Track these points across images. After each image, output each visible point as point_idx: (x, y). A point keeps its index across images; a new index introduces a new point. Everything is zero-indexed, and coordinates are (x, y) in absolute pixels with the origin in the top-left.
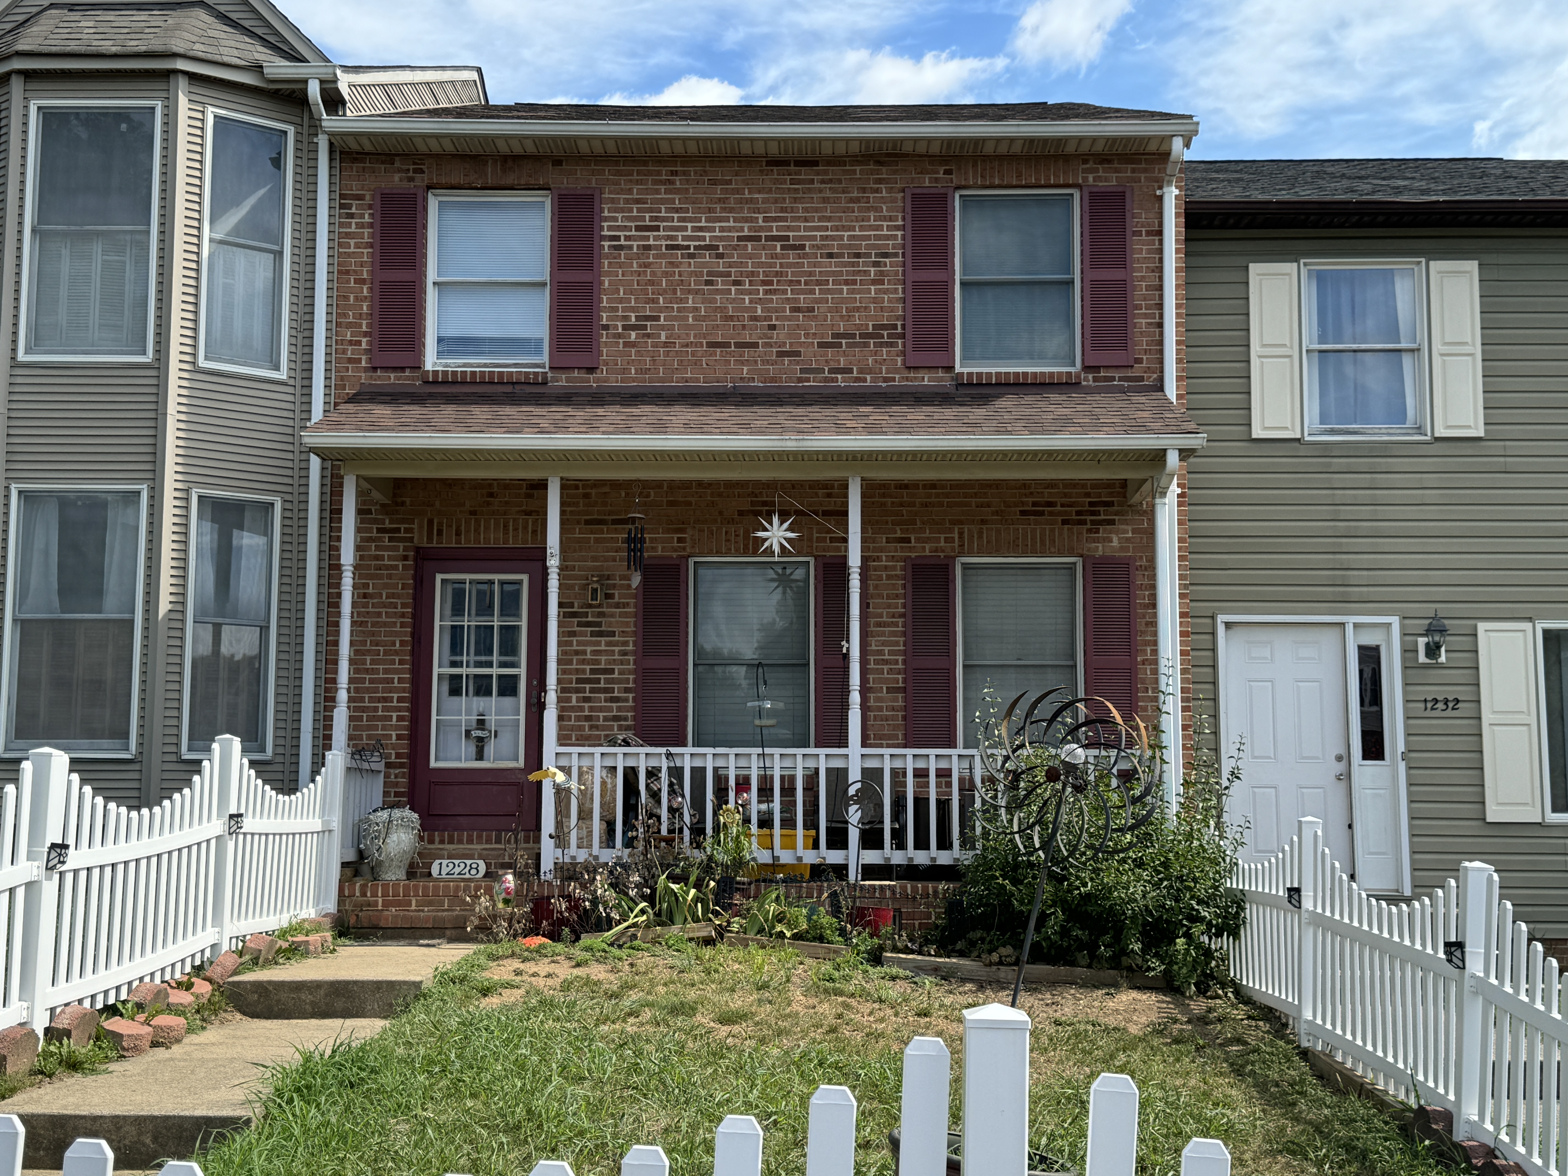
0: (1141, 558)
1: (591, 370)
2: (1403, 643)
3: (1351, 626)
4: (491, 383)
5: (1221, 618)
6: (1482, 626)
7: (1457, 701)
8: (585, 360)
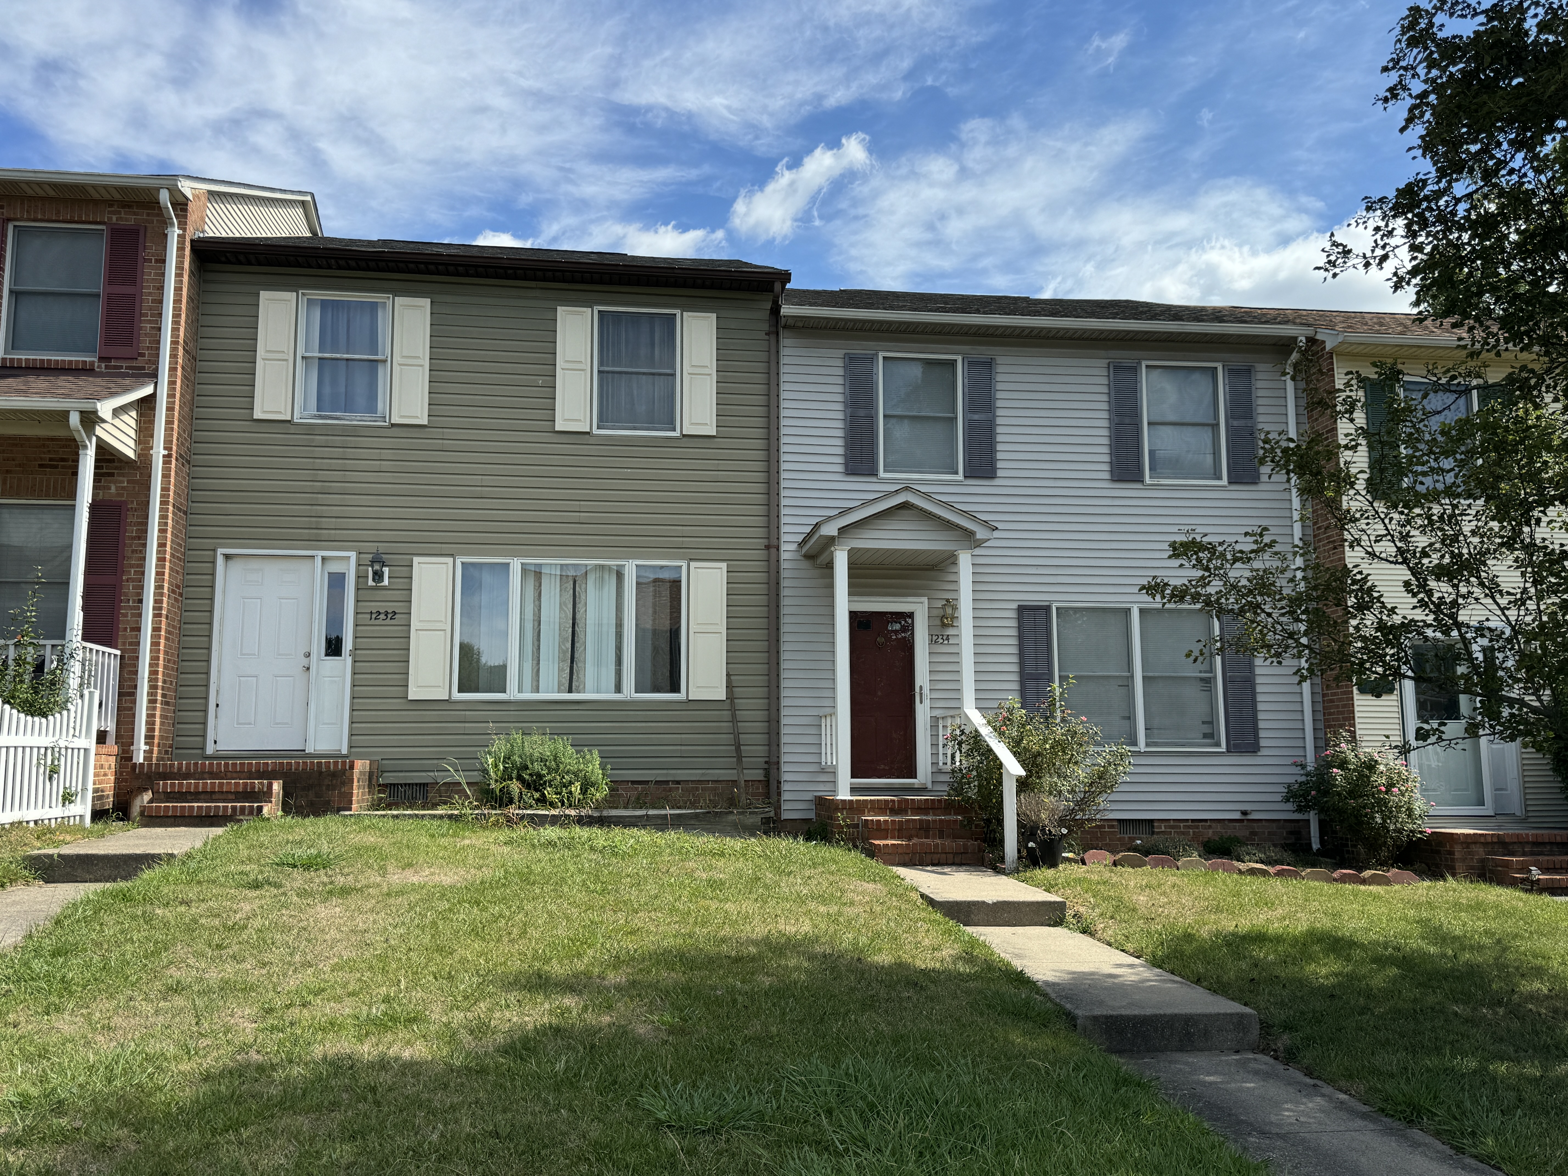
0: (132, 502)
2: (357, 571)
3: (320, 558)
5: (220, 551)
6: (416, 560)
7: (395, 613)
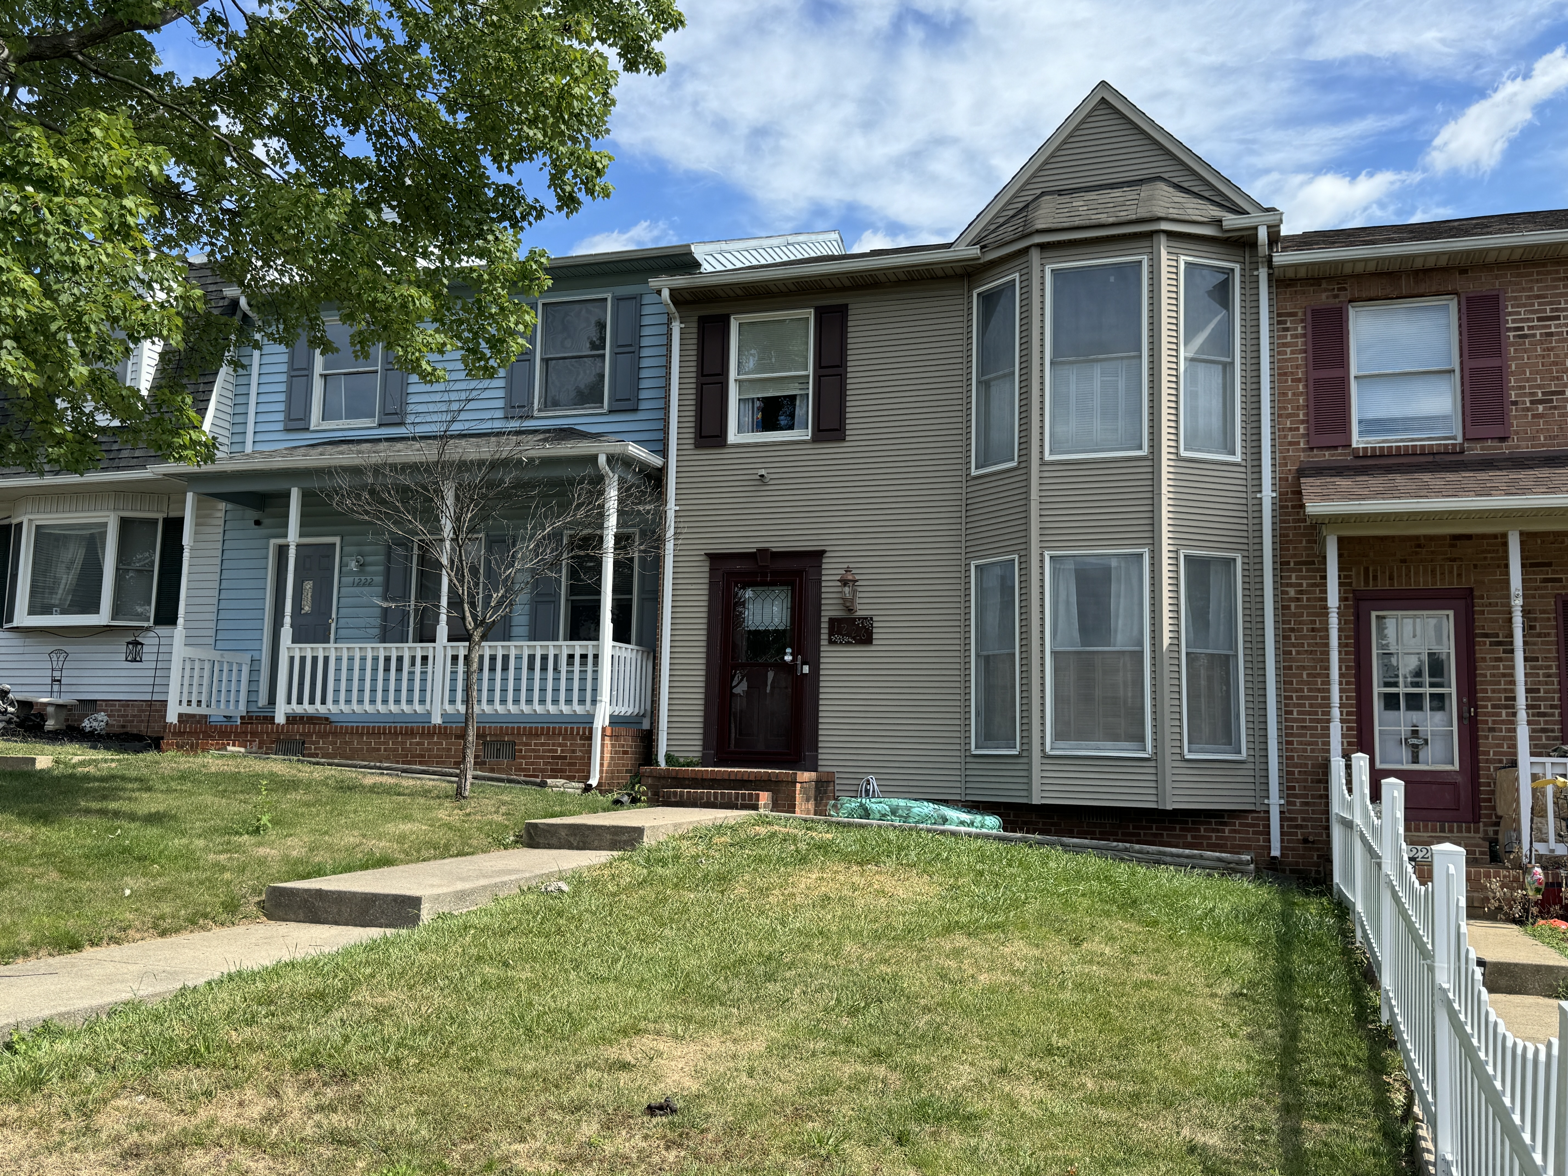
1: (1503, 439)
4: (1415, 454)
8: (1498, 431)
